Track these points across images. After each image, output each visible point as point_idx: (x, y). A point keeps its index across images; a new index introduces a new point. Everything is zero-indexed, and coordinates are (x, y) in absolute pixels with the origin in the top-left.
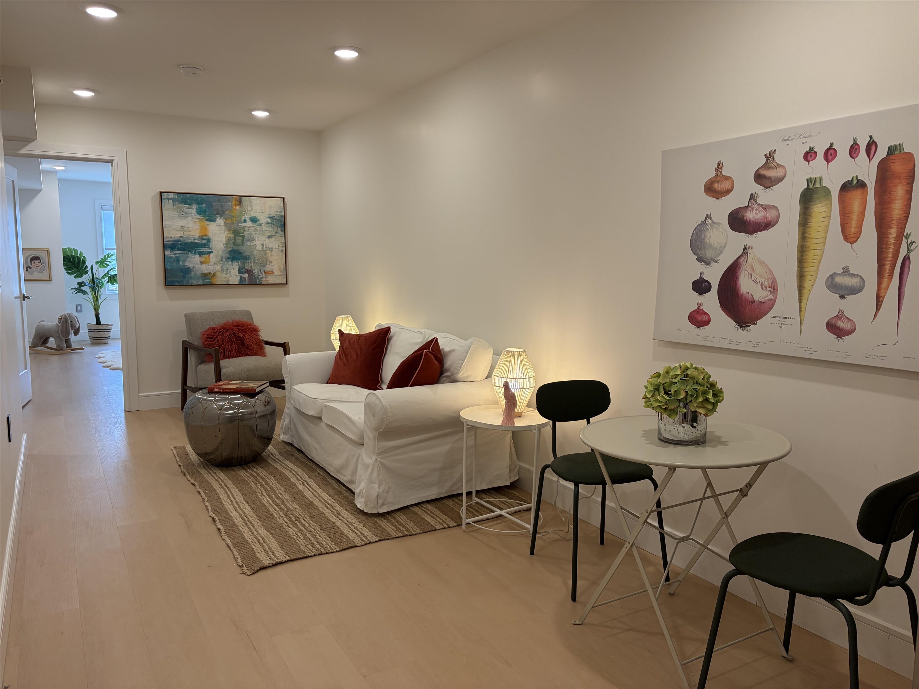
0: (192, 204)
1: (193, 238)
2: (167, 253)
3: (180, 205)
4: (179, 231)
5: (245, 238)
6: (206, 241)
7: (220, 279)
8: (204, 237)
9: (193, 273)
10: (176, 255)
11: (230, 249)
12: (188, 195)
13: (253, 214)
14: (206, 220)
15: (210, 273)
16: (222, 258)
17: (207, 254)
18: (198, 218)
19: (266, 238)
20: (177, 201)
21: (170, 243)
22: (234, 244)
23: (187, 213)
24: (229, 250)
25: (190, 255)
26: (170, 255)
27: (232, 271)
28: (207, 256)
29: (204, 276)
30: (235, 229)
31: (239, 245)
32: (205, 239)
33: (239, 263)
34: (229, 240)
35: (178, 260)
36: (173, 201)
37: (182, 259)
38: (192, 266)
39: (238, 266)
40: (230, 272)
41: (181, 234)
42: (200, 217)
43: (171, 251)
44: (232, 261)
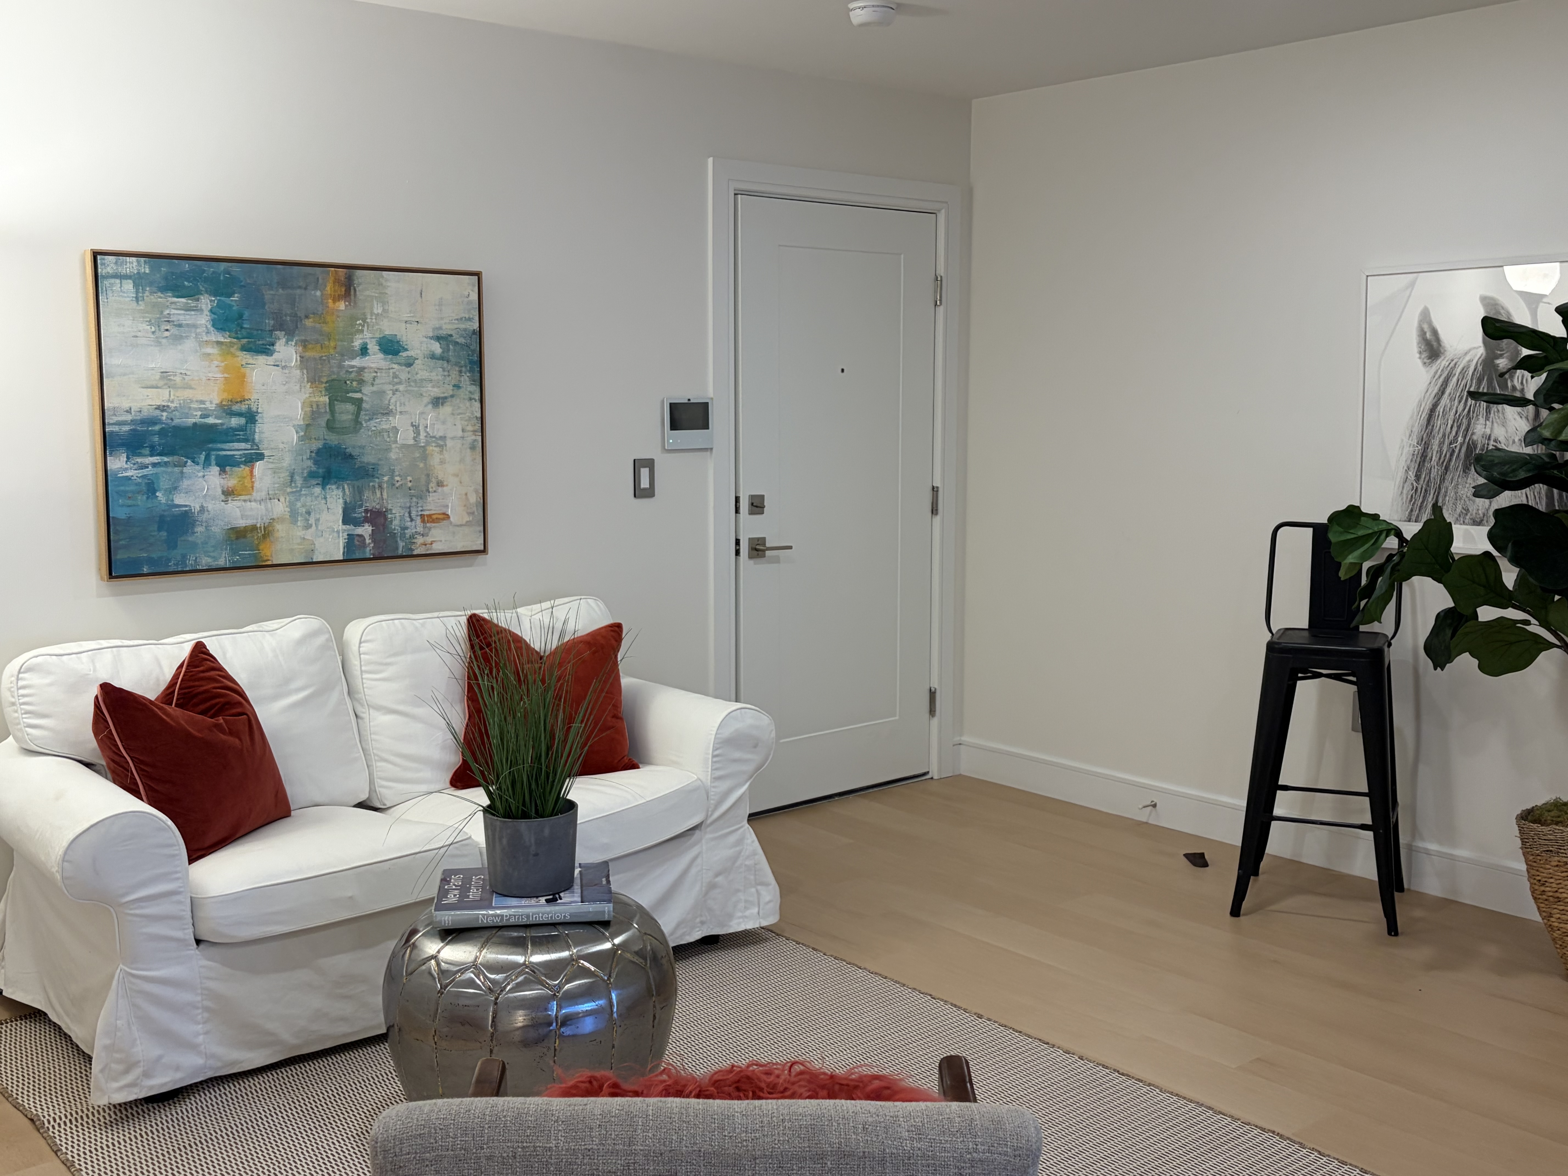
0: (199, 293)
1: (200, 409)
2: (118, 463)
3: (159, 298)
4: (157, 387)
5: (364, 405)
6: (242, 421)
7: (287, 543)
8: (235, 408)
9: (199, 529)
10: (145, 472)
11: (317, 445)
12: (186, 266)
13: (388, 328)
14: (244, 349)
15: (254, 528)
16: (292, 476)
17: (245, 463)
18: (219, 343)
19: (426, 406)
20: (151, 284)
21: (126, 428)
22: (330, 426)
24: (314, 448)
25: (190, 468)
26: (126, 469)
27: (325, 517)
28: (244, 470)
29: (237, 538)
30: (334, 377)
31: (343, 431)
32: (240, 414)
33: (344, 489)
34: (313, 414)
35: (151, 488)
36: (136, 285)
37: (164, 483)
38: (196, 506)
39: (341, 501)
40: (318, 520)
41: (160, 397)
42: (223, 340)
43: (128, 458)
44: (324, 486)
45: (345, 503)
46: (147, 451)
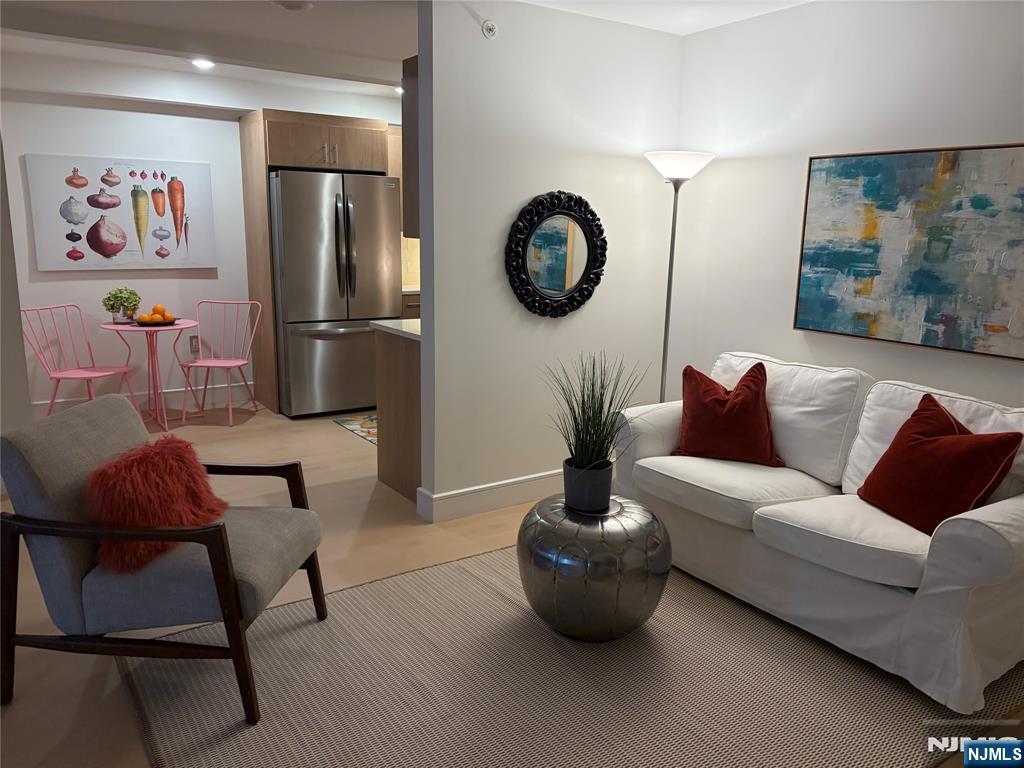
0: (858, 175)
1: (850, 243)
2: (806, 269)
3: (837, 180)
4: (828, 230)
5: (953, 244)
6: (871, 251)
7: (887, 327)
8: (869, 243)
9: (839, 310)
10: (817, 275)
11: (915, 269)
12: (854, 160)
13: (981, 190)
14: (879, 207)
15: (868, 315)
16: (896, 286)
17: (869, 276)
18: (865, 204)
19: (1002, 246)
20: (834, 173)
21: (812, 251)
22: (926, 257)
23: (846, 195)
24: (913, 270)
25: (840, 276)
26: (809, 273)
27: (913, 315)
28: (868, 279)
29: (859, 319)
30: (934, 224)
31: (936, 260)
32: (870, 247)
33: (928, 299)
34: (916, 248)
35: (819, 285)
36: (827, 174)
37: (826, 283)
38: (839, 298)
39: (925, 307)
40: (907, 317)
41: (830, 235)
42: (866, 202)
43: (811, 267)
44: (915, 295)
45: (928, 308)
46: (820, 264)
